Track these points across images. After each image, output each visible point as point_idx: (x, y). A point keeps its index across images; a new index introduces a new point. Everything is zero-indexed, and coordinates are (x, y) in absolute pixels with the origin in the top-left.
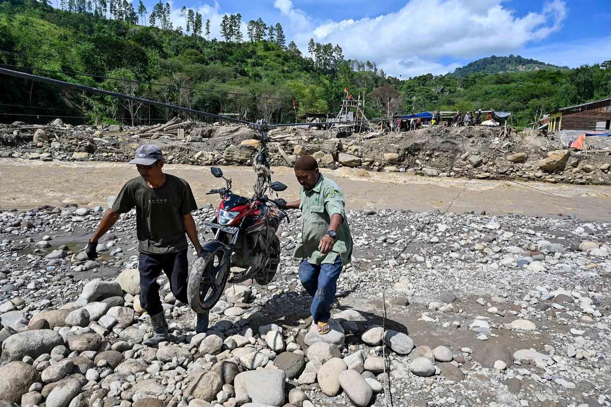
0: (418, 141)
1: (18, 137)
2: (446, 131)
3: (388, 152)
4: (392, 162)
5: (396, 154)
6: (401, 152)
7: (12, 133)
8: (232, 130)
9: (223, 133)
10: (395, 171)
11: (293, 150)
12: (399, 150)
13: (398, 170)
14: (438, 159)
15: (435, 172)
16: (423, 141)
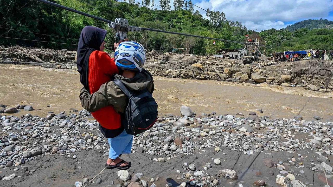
0: (304, 68)
1: (67, 57)
2: (322, 62)
3: (284, 74)
4: (287, 81)
5: (289, 75)
6: (292, 75)
7: (64, 55)
8: (181, 57)
9: (176, 59)
10: (289, 86)
11: (223, 71)
12: (291, 73)
13: (290, 85)
14: (317, 80)
15: (315, 87)
16: (307, 68)
